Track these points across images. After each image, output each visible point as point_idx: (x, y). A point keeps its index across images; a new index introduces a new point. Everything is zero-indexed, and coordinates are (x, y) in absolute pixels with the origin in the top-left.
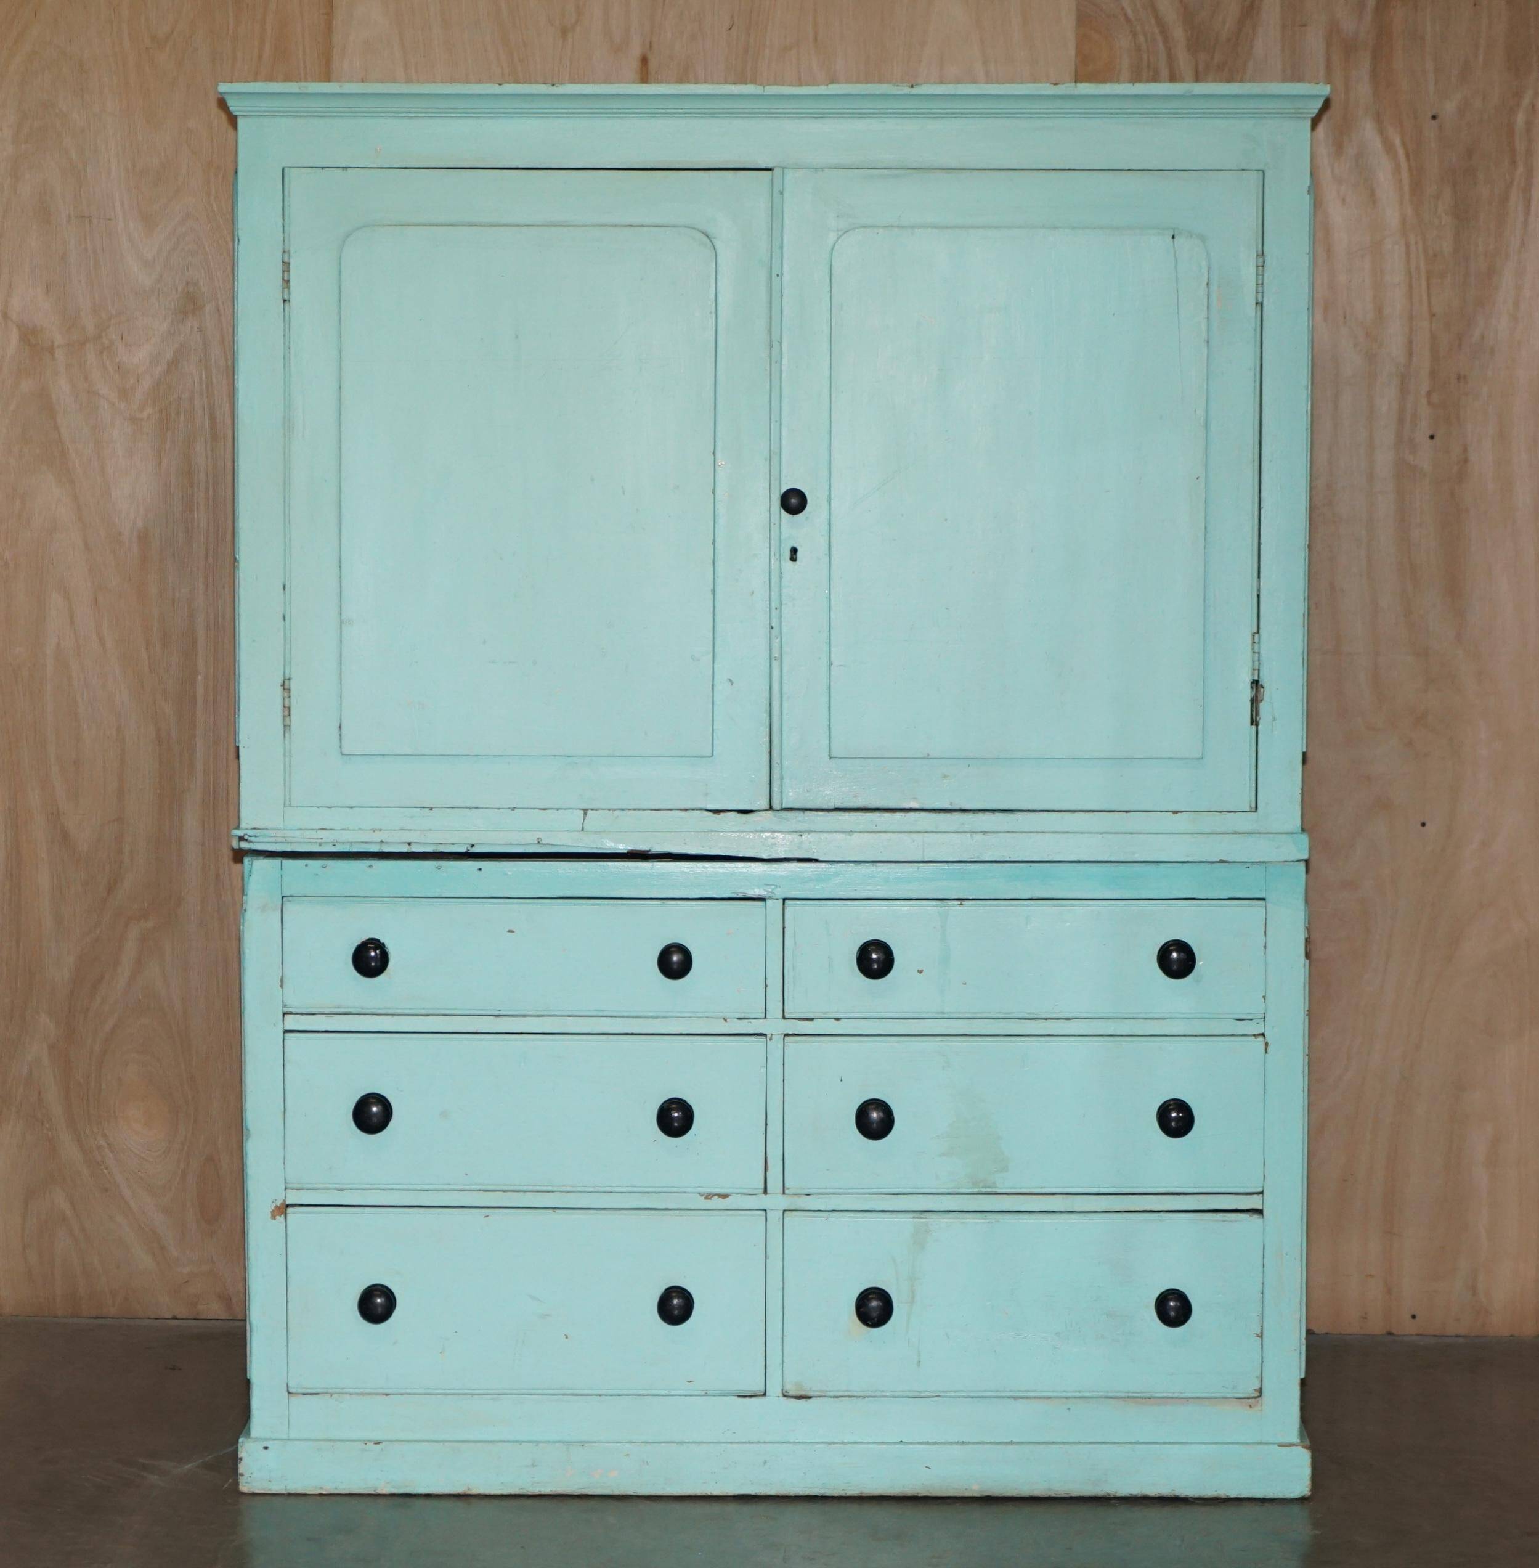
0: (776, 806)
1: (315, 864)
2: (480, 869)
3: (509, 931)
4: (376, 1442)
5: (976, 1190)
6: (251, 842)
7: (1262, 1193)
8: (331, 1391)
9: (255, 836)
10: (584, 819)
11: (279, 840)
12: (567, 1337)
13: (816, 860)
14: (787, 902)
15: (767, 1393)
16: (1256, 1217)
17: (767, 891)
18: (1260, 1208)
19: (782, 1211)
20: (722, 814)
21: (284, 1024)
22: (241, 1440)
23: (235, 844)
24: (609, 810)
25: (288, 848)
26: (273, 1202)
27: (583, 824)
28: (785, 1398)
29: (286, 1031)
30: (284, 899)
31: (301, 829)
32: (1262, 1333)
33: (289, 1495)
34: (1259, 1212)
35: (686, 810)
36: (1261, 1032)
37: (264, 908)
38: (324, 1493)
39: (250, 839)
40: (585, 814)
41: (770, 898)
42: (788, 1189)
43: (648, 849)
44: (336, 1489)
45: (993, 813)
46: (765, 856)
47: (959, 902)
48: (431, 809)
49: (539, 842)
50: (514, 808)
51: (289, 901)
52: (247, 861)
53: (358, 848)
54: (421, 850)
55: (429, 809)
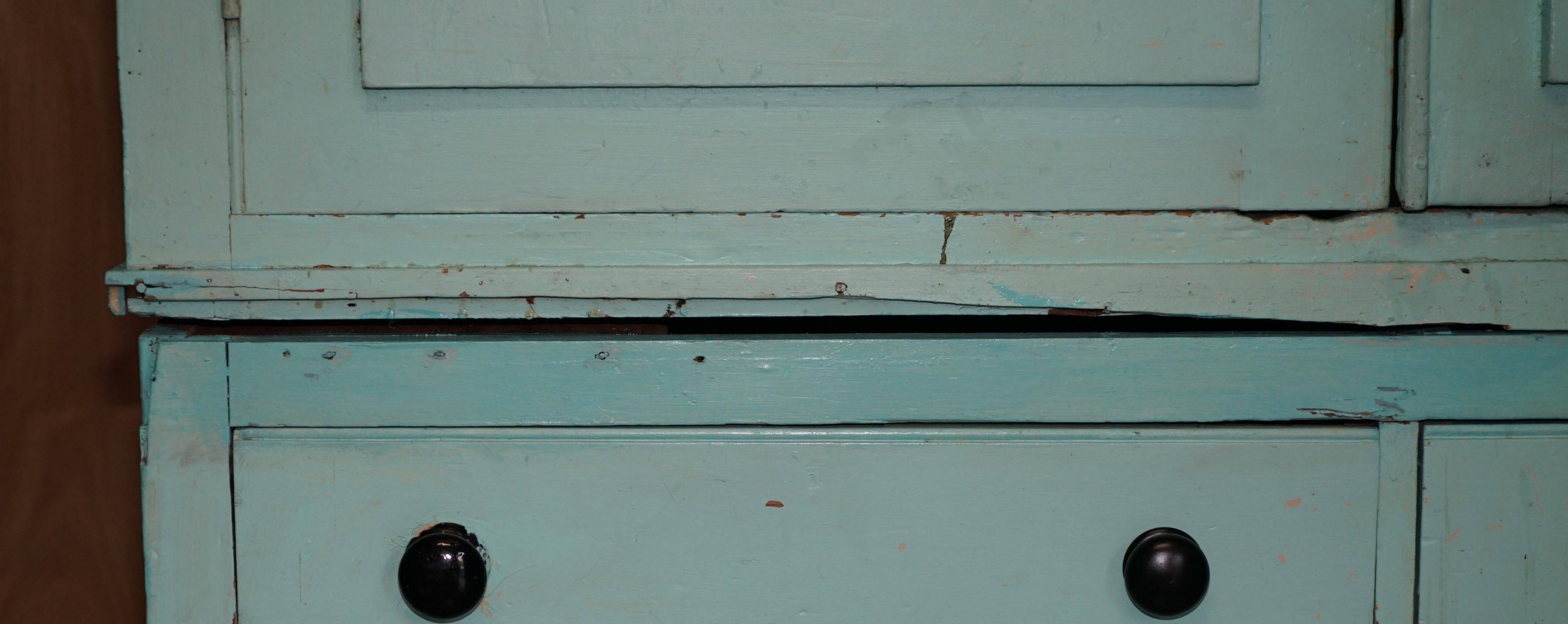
0: (1412, 199)
1: (306, 351)
2: (700, 359)
3: (771, 504)
6: (151, 300)
9: (163, 286)
10: (947, 236)
11: (219, 294)
13: (1499, 329)
14: (1429, 428)
17: (1387, 405)
20: (1276, 222)
23: (117, 304)
24: (1007, 213)
25: (244, 313)
27: (944, 247)
30: (236, 432)
31: (271, 269)
35: (1189, 212)
37: (188, 457)
39: (150, 292)
40: (949, 224)
43: (1102, 307)
46: (1382, 322)
48: (581, 215)
49: (840, 292)
50: (780, 211)
51: (246, 438)
52: (145, 343)
53: (410, 311)
54: (560, 316)
55: (576, 215)
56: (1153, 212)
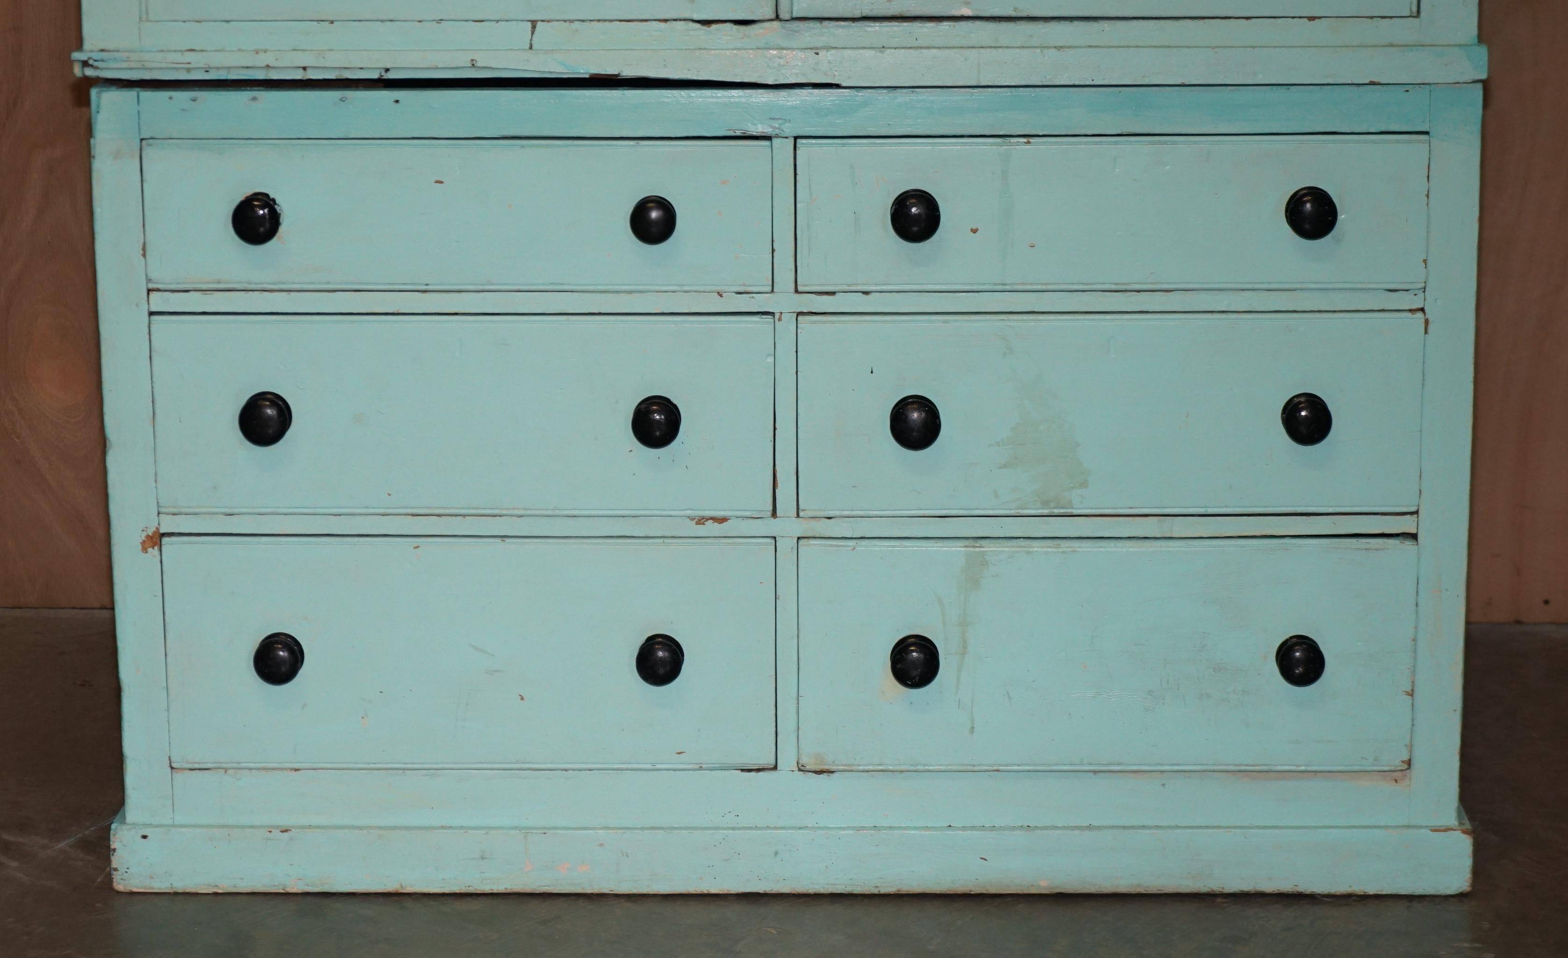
0: (784, 15)
1: (181, 96)
2: (397, 101)
3: (437, 182)
4: (283, 829)
5: (1046, 512)
6: (97, 68)
7: (1416, 513)
8: (224, 765)
9: (103, 61)
10: (533, 33)
11: (133, 65)
12: (522, 699)
13: (838, 86)
14: (799, 141)
15: (778, 766)
16: (1408, 544)
17: (774, 128)
18: (1414, 531)
19: (797, 539)
20: (714, 27)
21: (149, 304)
22: (113, 826)
23: (78, 71)
24: (565, 21)
25: (147, 76)
26: (143, 531)
27: (531, 40)
28: (802, 773)
29: (151, 314)
30: (144, 142)
31: (162, 51)
32: (1413, 690)
33: (176, 894)
34: (1414, 537)
35: (666, 21)
36: (1421, 306)
37: (117, 155)
38: (220, 891)
39: (96, 64)
40: (534, 27)
41: (777, 136)
42: (804, 510)
43: (616, 73)
44: (235, 887)
45: (1071, 21)
46: (770, 82)
47: (1024, 140)
48: (332, 22)
49: (473, 65)
50: (441, 20)
51: (149, 145)
52: (94, 92)
53: (238, 75)
54: (321, 77)
55: (328, 22)
56: (646, 20)
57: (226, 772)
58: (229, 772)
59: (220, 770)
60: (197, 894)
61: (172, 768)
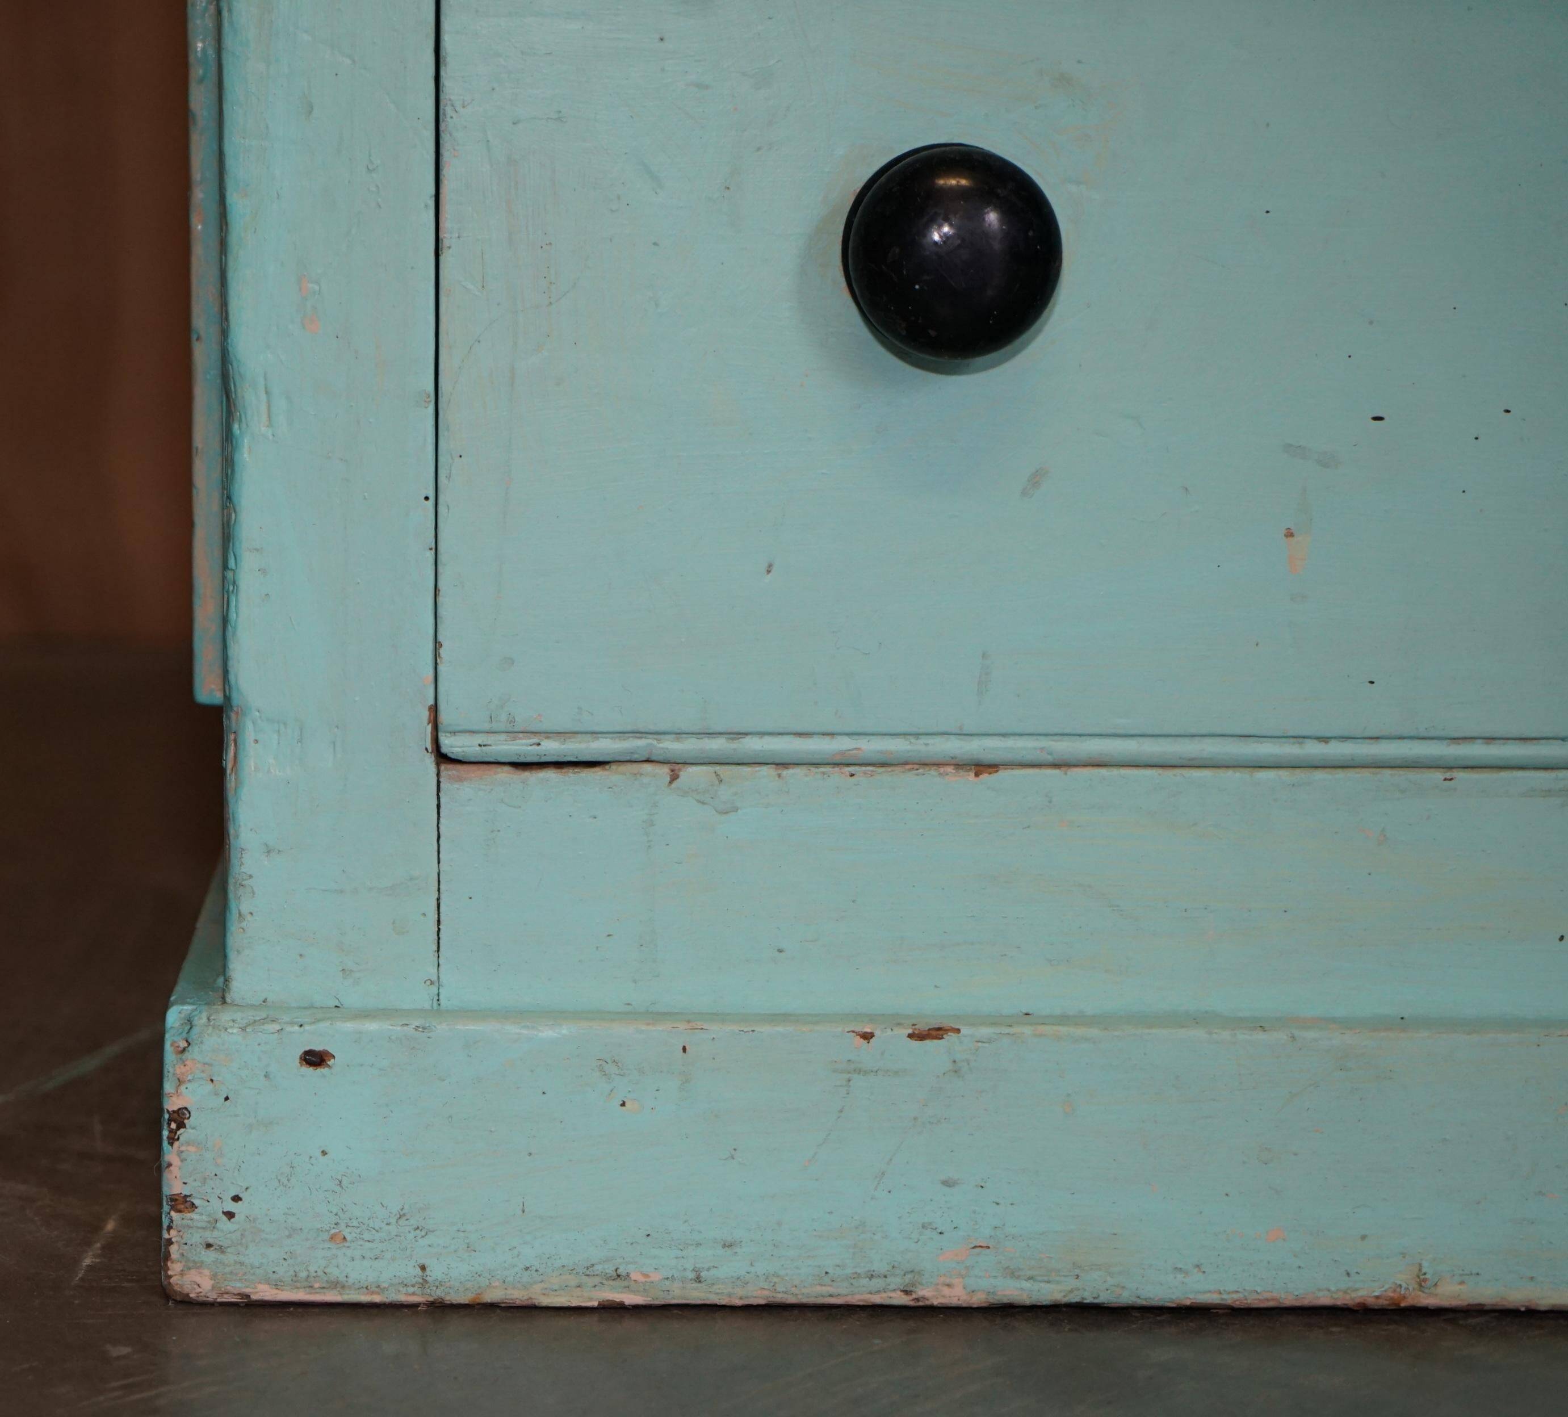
4: (923, 1026)
33: (440, 1309)
38: (630, 1299)
44: (698, 1279)
57: (674, 777)
58: (690, 774)
59: (648, 768)
60: (530, 1310)
61: (442, 758)
